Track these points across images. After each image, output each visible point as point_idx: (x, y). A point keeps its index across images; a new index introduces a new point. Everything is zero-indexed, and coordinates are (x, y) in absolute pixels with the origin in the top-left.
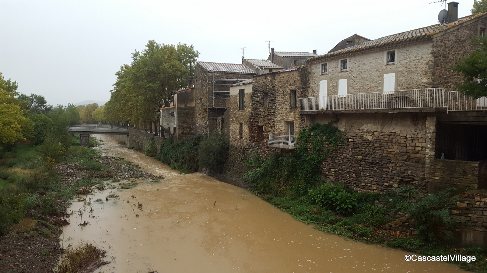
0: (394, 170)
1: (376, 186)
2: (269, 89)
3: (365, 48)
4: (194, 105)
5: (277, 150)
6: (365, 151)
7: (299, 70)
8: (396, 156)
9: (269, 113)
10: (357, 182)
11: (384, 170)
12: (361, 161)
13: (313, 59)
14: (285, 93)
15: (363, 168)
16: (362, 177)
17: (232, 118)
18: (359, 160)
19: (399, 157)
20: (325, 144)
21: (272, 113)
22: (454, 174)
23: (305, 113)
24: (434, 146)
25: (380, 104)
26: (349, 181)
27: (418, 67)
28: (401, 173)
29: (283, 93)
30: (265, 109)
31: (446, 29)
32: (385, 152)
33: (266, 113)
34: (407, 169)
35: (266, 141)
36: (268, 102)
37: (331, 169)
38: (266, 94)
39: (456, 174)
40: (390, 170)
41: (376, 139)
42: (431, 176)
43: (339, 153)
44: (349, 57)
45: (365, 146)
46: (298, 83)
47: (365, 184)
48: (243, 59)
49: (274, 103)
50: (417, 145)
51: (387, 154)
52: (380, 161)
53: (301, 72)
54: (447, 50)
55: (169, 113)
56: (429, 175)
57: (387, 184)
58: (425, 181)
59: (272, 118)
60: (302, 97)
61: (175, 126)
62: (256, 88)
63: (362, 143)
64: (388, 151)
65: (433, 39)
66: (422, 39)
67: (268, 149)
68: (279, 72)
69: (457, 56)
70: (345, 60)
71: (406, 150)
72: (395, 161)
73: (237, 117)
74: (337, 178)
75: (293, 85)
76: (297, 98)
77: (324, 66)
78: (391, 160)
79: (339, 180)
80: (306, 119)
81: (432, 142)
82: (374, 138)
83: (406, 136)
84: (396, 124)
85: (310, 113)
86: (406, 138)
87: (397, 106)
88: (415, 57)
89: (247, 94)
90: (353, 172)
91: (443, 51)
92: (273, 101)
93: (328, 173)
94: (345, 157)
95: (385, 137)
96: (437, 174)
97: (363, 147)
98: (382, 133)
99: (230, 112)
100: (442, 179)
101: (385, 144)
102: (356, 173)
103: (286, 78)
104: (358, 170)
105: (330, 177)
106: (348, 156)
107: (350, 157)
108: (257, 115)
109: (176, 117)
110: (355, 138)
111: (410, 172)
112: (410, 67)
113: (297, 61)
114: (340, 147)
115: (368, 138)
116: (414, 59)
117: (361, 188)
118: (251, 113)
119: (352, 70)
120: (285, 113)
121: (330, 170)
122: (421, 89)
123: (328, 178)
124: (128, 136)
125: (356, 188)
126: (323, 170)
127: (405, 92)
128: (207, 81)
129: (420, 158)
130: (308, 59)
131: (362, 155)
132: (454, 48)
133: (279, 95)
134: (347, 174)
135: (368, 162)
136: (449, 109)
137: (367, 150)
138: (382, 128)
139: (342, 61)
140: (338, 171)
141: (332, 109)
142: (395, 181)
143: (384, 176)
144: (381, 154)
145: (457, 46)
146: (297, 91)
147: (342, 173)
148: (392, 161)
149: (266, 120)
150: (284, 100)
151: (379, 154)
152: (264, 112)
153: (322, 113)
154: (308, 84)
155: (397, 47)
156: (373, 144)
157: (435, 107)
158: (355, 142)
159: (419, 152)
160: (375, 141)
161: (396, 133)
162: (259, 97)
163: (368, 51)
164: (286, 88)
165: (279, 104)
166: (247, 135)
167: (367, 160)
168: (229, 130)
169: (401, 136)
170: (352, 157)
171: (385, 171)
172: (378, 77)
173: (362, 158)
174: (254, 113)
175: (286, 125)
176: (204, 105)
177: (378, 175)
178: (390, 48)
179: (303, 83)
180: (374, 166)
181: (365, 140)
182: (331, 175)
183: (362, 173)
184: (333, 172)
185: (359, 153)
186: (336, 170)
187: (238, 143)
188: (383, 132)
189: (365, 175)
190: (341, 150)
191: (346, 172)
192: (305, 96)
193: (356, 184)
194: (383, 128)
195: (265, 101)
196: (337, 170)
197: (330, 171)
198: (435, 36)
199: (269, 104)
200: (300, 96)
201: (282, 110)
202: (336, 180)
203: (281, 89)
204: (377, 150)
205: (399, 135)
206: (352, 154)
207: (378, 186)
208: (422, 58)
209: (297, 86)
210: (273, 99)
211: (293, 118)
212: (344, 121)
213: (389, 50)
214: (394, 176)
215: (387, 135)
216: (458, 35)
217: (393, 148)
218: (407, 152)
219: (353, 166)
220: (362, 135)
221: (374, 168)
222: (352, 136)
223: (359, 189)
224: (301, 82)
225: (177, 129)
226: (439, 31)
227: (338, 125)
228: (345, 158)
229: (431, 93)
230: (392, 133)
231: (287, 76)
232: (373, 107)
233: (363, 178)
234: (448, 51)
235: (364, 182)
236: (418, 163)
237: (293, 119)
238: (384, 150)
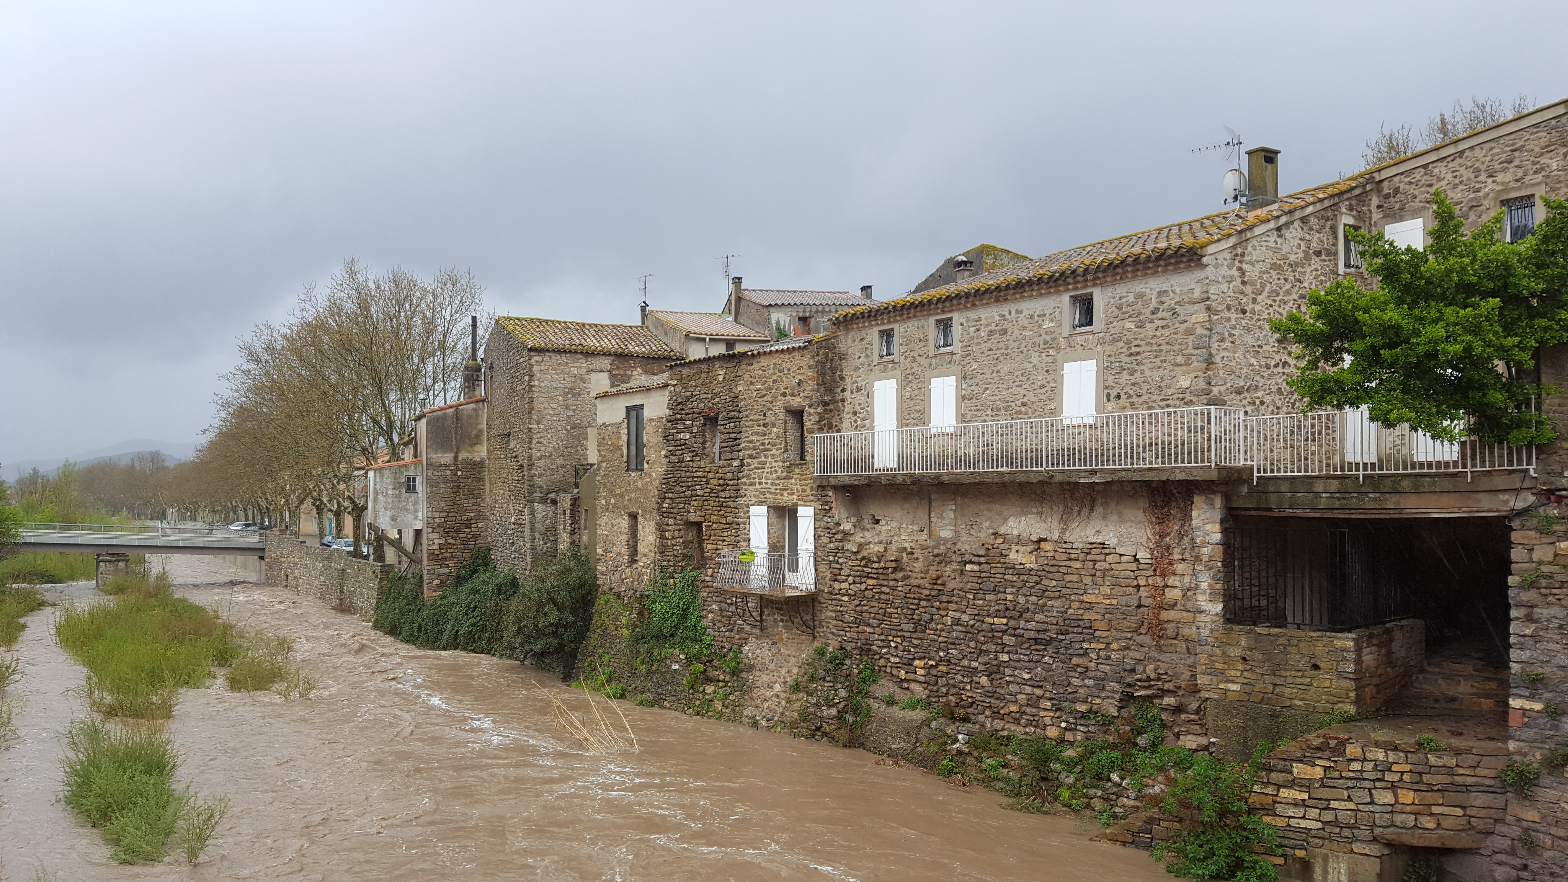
0: (1103, 661)
1: (1052, 714)
2: (720, 405)
3: (1004, 285)
4: (484, 454)
5: (747, 602)
6: (1015, 602)
7: (811, 348)
8: (1107, 616)
9: (721, 482)
10: (993, 701)
11: (1075, 660)
12: (1004, 632)
13: (854, 315)
14: (770, 418)
15: (1011, 655)
16: (1008, 685)
17: (604, 498)
18: (997, 632)
19: (1116, 622)
20: (895, 580)
21: (731, 483)
22: (1283, 673)
23: (833, 482)
24: (1219, 586)
25: (1052, 454)
26: (969, 700)
27: (1162, 342)
28: (1125, 670)
29: (762, 417)
30: (707, 470)
31: (1243, 227)
32: (1077, 605)
33: (712, 481)
34: (1142, 658)
35: (713, 572)
36: (717, 446)
37: (914, 659)
38: (711, 420)
39: (1288, 674)
40: (1091, 661)
41: (1047, 565)
42: (1215, 679)
43: (939, 609)
44: (958, 310)
45: (1013, 587)
46: (810, 387)
47: (1020, 708)
48: (643, 309)
49: (735, 448)
50: (1169, 584)
51: (1081, 612)
52: (1062, 634)
53: (818, 355)
54: (1248, 289)
55: (399, 480)
56: (1209, 677)
57: (1083, 708)
58: (1197, 696)
59: (730, 497)
60: (821, 430)
61: (419, 526)
62: (679, 400)
63: (1006, 577)
64: (1082, 602)
65: (1204, 259)
66: (1170, 257)
67: (719, 599)
68: (750, 353)
69: (1280, 310)
70: (947, 319)
71: (1137, 597)
72: (1105, 634)
73: (622, 496)
74: (935, 688)
75: (793, 395)
76: (806, 434)
77: (887, 335)
78: (1095, 631)
79: (939, 697)
80: (836, 501)
81: (1212, 572)
82: (1041, 561)
83: (1135, 556)
84: (1105, 517)
85: (847, 481)
86: (1137, 560)
87: (1102, 461)
88: (1153, 313)
89: (651, 420)
90: (981, 668)
91: (1235, 292)
92: (733, 443)
93: (907, 672)
94: (957, 622)
95: (1073, 556)
96: (1233, 672)
97: (1008, 590)
98: (1065, 546)
99: (598, 478)
100: (1248, 689)
101: (1075, 578)
102: (991, 674)
103: (771, 371)
104: (994, 663)
105: (913, 686)
106: (965, 617)
107: (972, 622)
108: (682, 487)
109: (420, 494)
110: (983, 560)
111: (1151, 667)
112: (1140, 343)
113: (812, 320)
114: (940, 590)
115: (1023, 562)
116: (1151, 317)
117: (1008, 722)
118: (664, 481)
119: (969, 348)
120: (769, 481)
121: (911, 665)
122: (1173, 410)
123: (908, 689)
124: (262, 558)
125: (993, 720)
126: (889, 664)
127: (1126, 417)
128: (526, 378)
129: (1179, 622)
130: (837, 315)
131: (1008, 614)
132: (1269, 285)
133: (751, 423)
134: (964, 677)
135: (1026, 636)
136: (1259, 472)
137: (1021, 600)
138: (1063, 528)
139: (938, 322)
140: (936, 666)
141: (911, 470)
142: (1108, 697)
143: (1075, 681)
144: (1063, 610)
145: (1279, 279)
146: (805, 414)
147: (948, 673)
148: (1098, 634)
149: (712, 503)
150: (767, 442)
151: (1058, 612)
152: (704, 477)
153: (884, 482)
154: (839, 390)
155: (1098, 282)
156: (1036, 578)
157: (1216, 464)
158: (983, 575)
159: (1176, 604)
160: (1044, 570)
161: (1104, 544)
162: (688, 429)
163: (1014, 294)
164: (771, 403)
165: (750, 452)
166: (651, 551)
167: (1023, 629)
168: (593, 536)
169: (1121, 555)
170: (977, 621)
171: (1078, 666)
172: (1047, 371)
173: (1007, 624)
174: (673, 480)
175: (774, 520)
176: (514, 455)
177: (1055, 679)
178: (1079, 286)
179: (822, 389)
180: (1045, 649)
181: (1013, 568)
182: (914, 681)
183: (1008, 671)
184: (920, 672)
185: (997, 608)
186: (931, 662)
187: (623, 580)
188: (1065, 542)
189: (1018, 680)
190: (944, 598)
191: (959, 668)
192: (830, 427)
193: (990, 707)
194: (1067, 529)
195: (708, 444)
196: (934, 663)
197: (913, 668)
198: (1211, 249)
199: (720, 453)
200: (816, 427)
201: (760, 471)
202: (929, 696)
203: (756, 407)
204: (1051, 599)
205: (1113, 551)
206: (975, 612)
207: (1058, 714)
208: (1175, 315)
209: (806, 397)
210: (733, 436)
211: (795, 497)
212: (950, 507)
213: (1076, 289)
214: (1105, 682)
215: (1080, 551)
216: (1279, 246)
217: (1097, 592)
218: (1139, 606)
219: (981, 651)
220: (1003, 552)
221: (1044, 656)
222: (975, 555)
223: (1002, 723)
224: (818, 384)
225: (425, 535)
226: (1222, 233)
227: (932, 519)
228: (957, 624)
229: (1202, 421)
230: (1094, 546)
231: (775, 364)
232: (1032, 463)
233: (1013, 688)
234: (1253, 293)
235: (1016, 702)
236: (1175, 639)
237: (795, 501)
238: (1072, 597)
